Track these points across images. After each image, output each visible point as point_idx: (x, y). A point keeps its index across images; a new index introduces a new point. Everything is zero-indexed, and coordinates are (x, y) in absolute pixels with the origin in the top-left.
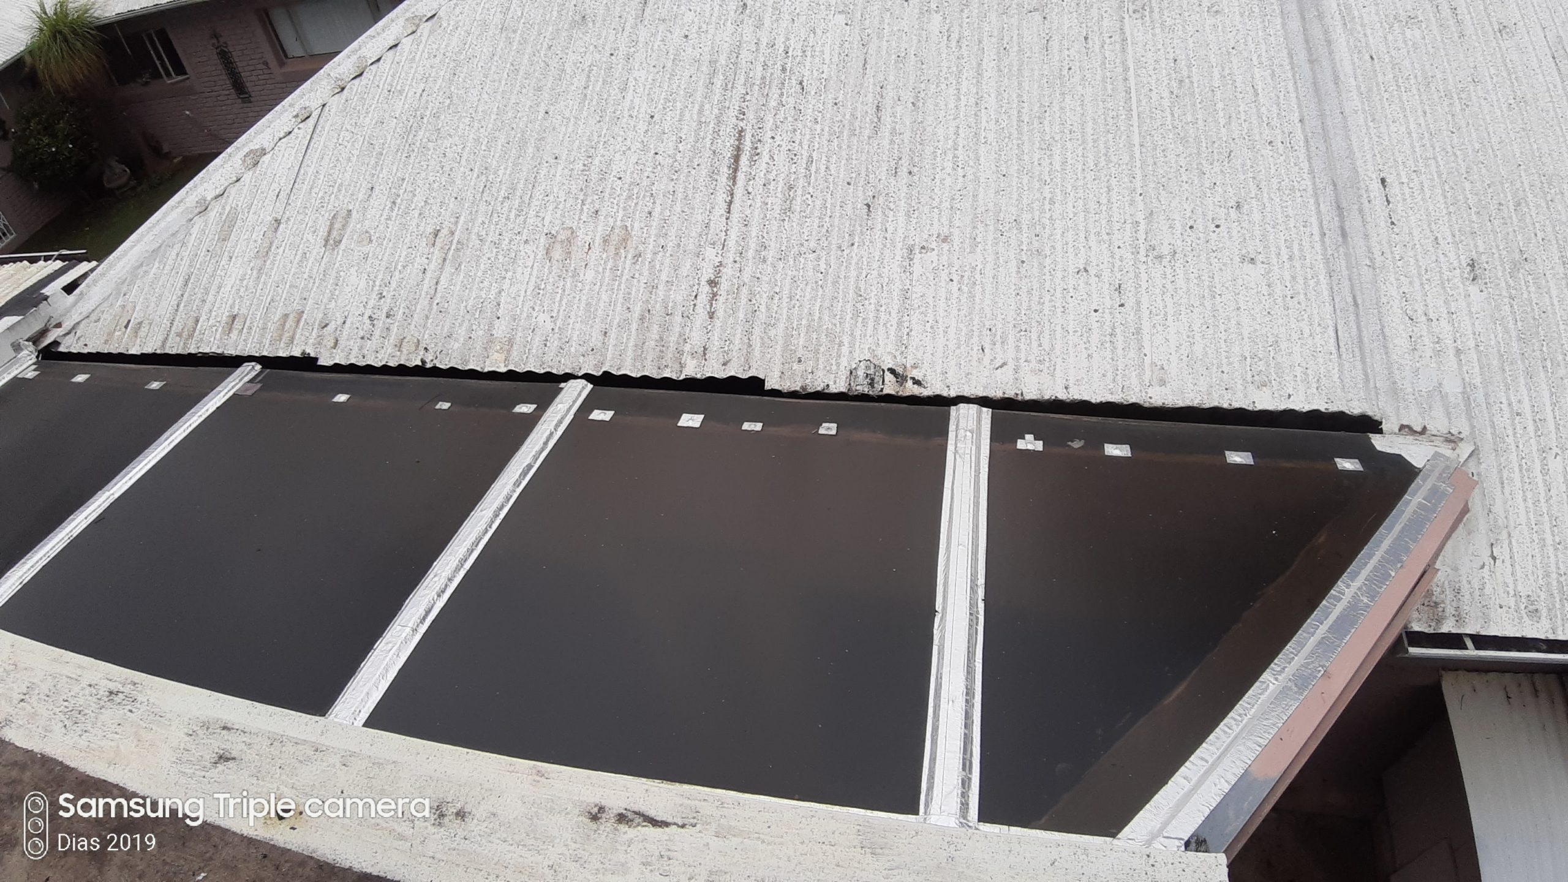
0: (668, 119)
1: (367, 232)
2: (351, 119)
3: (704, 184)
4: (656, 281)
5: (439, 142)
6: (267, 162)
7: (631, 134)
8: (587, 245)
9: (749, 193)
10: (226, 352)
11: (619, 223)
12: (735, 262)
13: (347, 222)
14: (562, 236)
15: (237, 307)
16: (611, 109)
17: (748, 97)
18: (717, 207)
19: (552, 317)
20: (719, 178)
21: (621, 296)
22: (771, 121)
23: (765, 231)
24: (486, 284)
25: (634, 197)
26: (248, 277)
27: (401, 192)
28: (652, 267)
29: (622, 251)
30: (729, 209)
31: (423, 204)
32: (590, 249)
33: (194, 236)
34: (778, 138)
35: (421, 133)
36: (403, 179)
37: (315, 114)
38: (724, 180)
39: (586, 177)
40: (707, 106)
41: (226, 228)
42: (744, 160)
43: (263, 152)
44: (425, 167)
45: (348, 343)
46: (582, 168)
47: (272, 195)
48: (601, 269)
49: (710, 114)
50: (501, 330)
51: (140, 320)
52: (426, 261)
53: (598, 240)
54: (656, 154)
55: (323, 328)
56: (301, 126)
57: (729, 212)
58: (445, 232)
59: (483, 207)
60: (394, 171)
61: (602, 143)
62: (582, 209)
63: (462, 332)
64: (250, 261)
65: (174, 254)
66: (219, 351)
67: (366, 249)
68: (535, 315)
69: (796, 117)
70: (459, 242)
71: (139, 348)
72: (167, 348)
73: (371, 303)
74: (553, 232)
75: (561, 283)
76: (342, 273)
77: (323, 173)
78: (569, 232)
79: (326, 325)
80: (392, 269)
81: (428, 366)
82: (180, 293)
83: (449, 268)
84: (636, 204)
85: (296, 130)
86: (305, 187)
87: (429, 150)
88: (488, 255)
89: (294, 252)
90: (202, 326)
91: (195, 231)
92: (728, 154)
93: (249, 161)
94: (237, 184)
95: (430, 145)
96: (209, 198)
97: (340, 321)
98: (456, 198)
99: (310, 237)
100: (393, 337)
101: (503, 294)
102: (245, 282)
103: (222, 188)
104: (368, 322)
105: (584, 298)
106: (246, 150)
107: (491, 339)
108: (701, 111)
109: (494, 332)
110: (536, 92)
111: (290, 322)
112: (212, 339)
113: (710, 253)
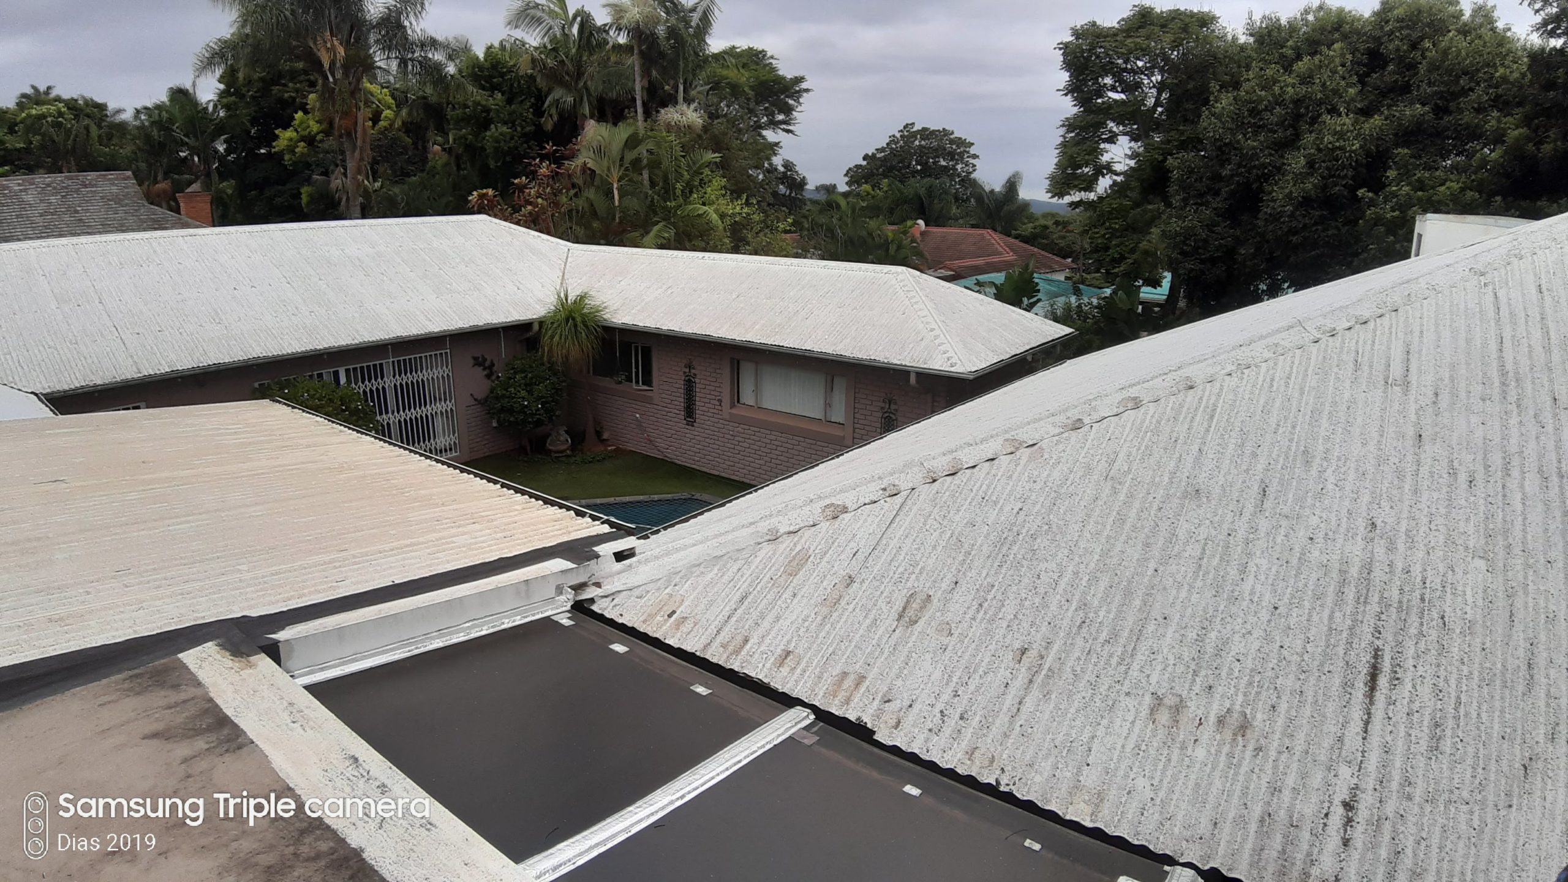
0: (1295, 615)
1: (948, 624)
2: (941, 511)
3: (1337, 694)
4: (1279, 784)
5: (1035, 563)
6: (847, 520)
7: (1251, 619)
8: (1198, 718)
9: (1390, 718)
10: (772, 684)
11: (1237, 707)
12: (1375, 789)
13: (925, 606)
14: (1170, 701)
15: (793, 644)
16: (1229, 588)
17: (1383, 617)
18: (1352, 723)
19: (1152, 785)
20: (1353, 691)
21: (1239, 788)
22: (1413, 648)
23: (1409, 764)
24: (1078, 723)
25: (1255, 684)
26: (810, 620)
27: (989, 597)
28: (1275, 767)
29: (1240, 738)
30: (1366, 729)
31: (1012, 617)
32: (1201, 724)
33: (759, 559)
34: (1420, 668)
35: (1015, 548)
36: (993, 586)
37: (904, 494)
38: (1360, 696)
39: (1199, 648)
40: (1337, 614)
41: (794, 564)
42: (1383, 681)
43: (845, 510)
44: (1017, 581)
45: (912, 730)
46: (1195, 637)
47: (849, 552)
48: (1213, 751)
49: (1342, 622)
50: (1091, 778)
51: (685, 615)
52: (1010, 676)
53: (1212, 719)
54: (1282, 647)
55: (885, 702)
56: (888, 499)
57: (1366, 732)
58: (1033, 654)
59: (1079, 642)
60: (984, 575)
61: (1219, 619)
62: (1194, 680)
63: (1046, 766)
64: (816, 606)
65: (735, 568)
66: (766, 681)
67: (946, 641)
68: (1132, 776)
69: (1440, 652)
70: (1050, 669)
71: (677, 641)
72: (709, 654)
73: (945, 697)
74: (1159, 694)
75: (1165, 752)
76: (914, 654)
77: (905, 550)
78: (1178, 699)
79: (889, 701)
80: (971, 671)
81: (1002, 789)
82: (734, 606)
83: (1035, 693)
84: (1258, 693)
85: (882, 502)
86: (884, 557)
87: (1023, 567)
88: (1083, 694)
89: (864, 614)
90: (751, 648)
91: (761, 554)
92: (1364, 670)
93: (828, 512)
94: (813, 529)
95: (1025, 563)
96: (782, 531)
97: (907, 703)
98: (1050, 623)
99: (883, 606)
100: (966, 742)
101: (1096, 740)
102: (807, 624)
103: (797, 527)
104: (939, 715)
105: (1193, 777)
106: (827, 502)
107: (1077, 787)
108: (1331, 617)
109: (1081, 778)
110: (1144, 548)
111: (849, 683)
112: (760, 665)
113: (1345, 771)
